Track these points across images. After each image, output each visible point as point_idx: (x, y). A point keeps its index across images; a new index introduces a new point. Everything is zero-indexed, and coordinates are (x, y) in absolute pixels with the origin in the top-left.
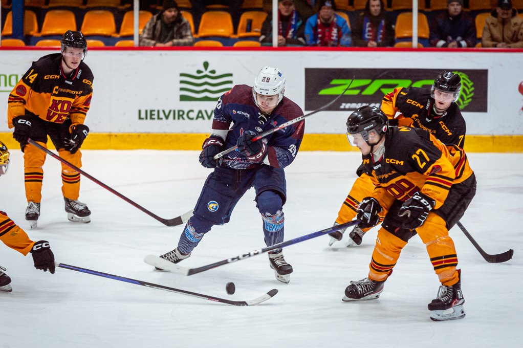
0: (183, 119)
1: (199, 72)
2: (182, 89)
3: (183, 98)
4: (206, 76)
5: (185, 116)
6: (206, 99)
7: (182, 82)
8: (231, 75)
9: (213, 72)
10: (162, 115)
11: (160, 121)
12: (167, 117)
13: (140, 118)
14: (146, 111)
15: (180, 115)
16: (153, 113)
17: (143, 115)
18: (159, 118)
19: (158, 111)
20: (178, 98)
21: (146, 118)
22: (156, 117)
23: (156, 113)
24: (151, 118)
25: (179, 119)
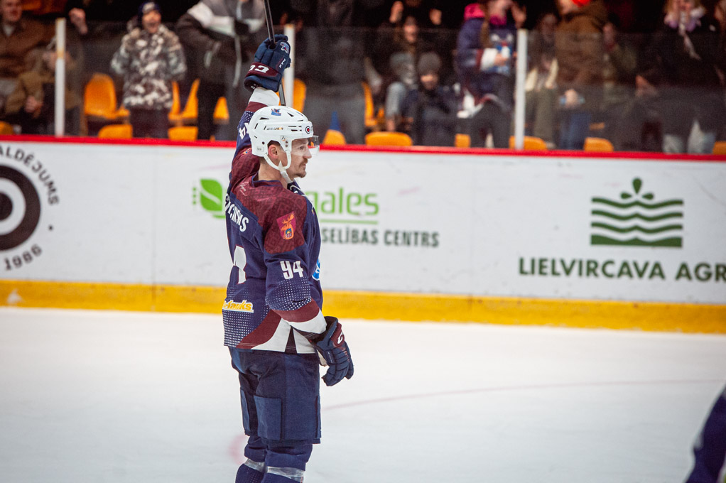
0: (596, 275)
1: (625, 196)
2: (595, 225)
3: (596, 240)
4: (637, 203)
5: (599, 271)
6: (636, 242)
7: (595, 212)
8: (679, 202)
9: (649, 196)
10: (559, 268)
11: (555, 279)
12: (568, 272)
13: (522, 272)
14: (533, 261)
15: (591, 268)
16: (545, 264)
17: (527, 267)
18: (554, 273)
19: (553, 262)
20: (588, 240)
21: (533, 272)
22: (548, 270)
23: (549, 264)
24: (541, 273)
25: (588, 274)
